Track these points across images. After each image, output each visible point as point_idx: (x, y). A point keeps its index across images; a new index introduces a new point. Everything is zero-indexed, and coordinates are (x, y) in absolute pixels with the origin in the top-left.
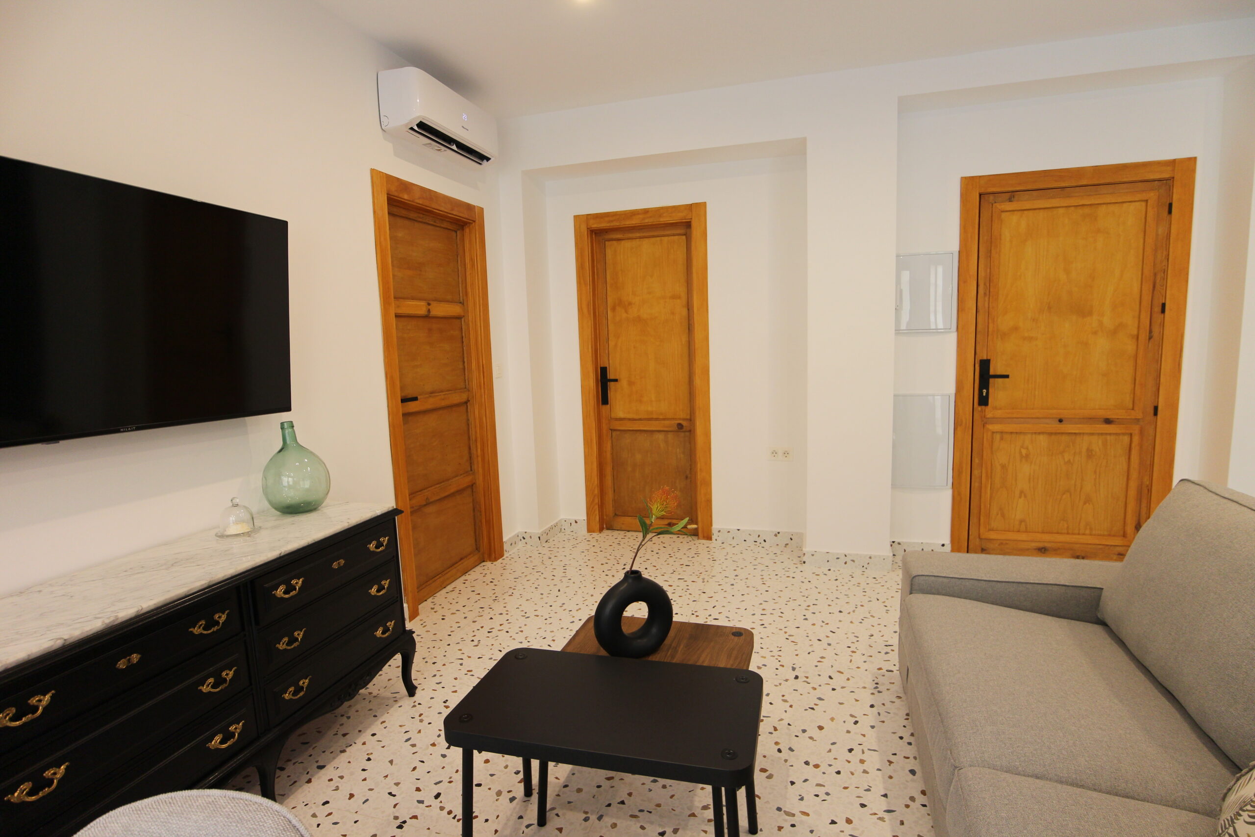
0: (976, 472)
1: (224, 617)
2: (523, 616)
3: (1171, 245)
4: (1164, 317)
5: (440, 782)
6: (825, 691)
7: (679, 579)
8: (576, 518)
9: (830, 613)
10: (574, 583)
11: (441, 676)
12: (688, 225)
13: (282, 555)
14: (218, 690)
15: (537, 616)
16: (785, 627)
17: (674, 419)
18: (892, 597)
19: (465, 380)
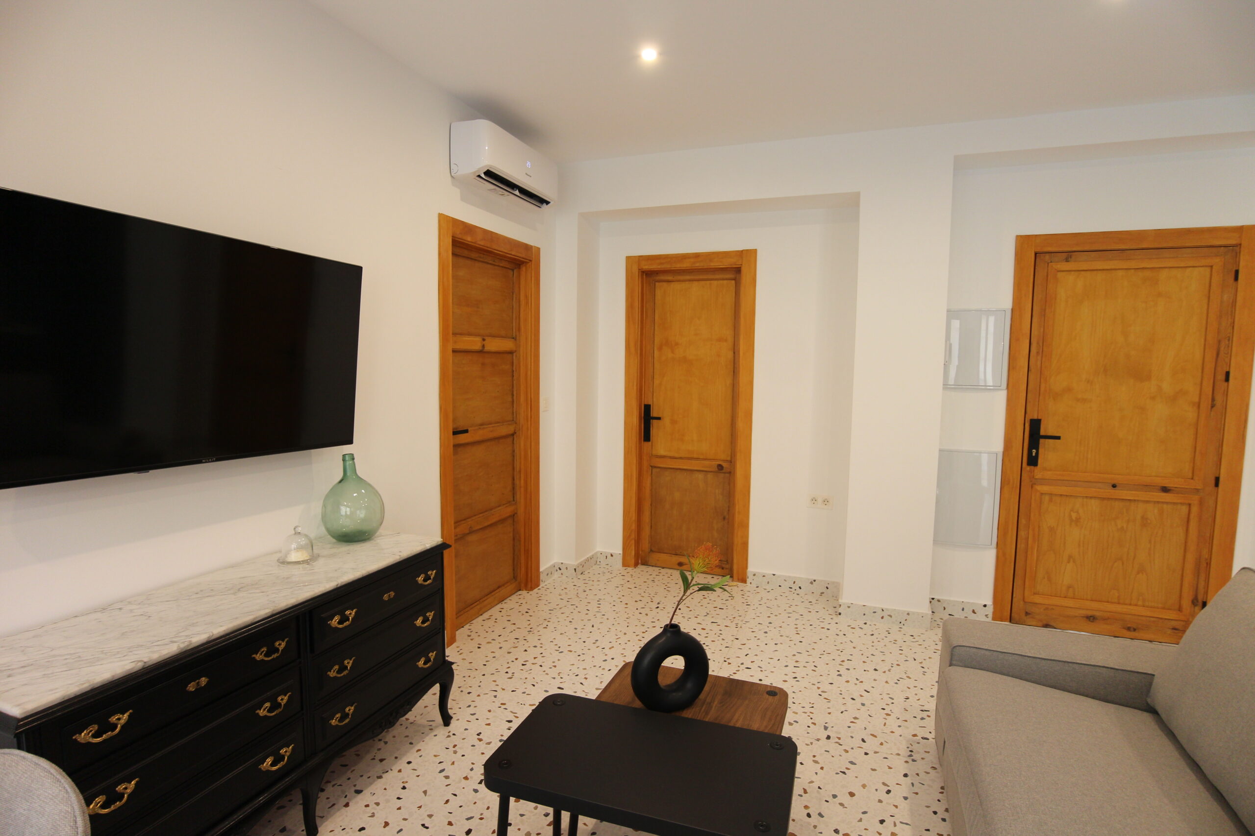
0: (1022, 533)
1: (283, 645)
2: (557, 650)
3: (1237, 312)
4: (1228, 386)
5: (472, 818)
6: (857, 755)
7: (712, 622)
8: (612, 552)
9: (865, 671)
10: (608, 619)
11: (475, 707)
12: (738, 270)
13: (339, 586)
14: (273, 714)
15: (571, 651)
16: (818, 683)
17: (714, 460)
18: (930, 658)
19: (513, 413)
